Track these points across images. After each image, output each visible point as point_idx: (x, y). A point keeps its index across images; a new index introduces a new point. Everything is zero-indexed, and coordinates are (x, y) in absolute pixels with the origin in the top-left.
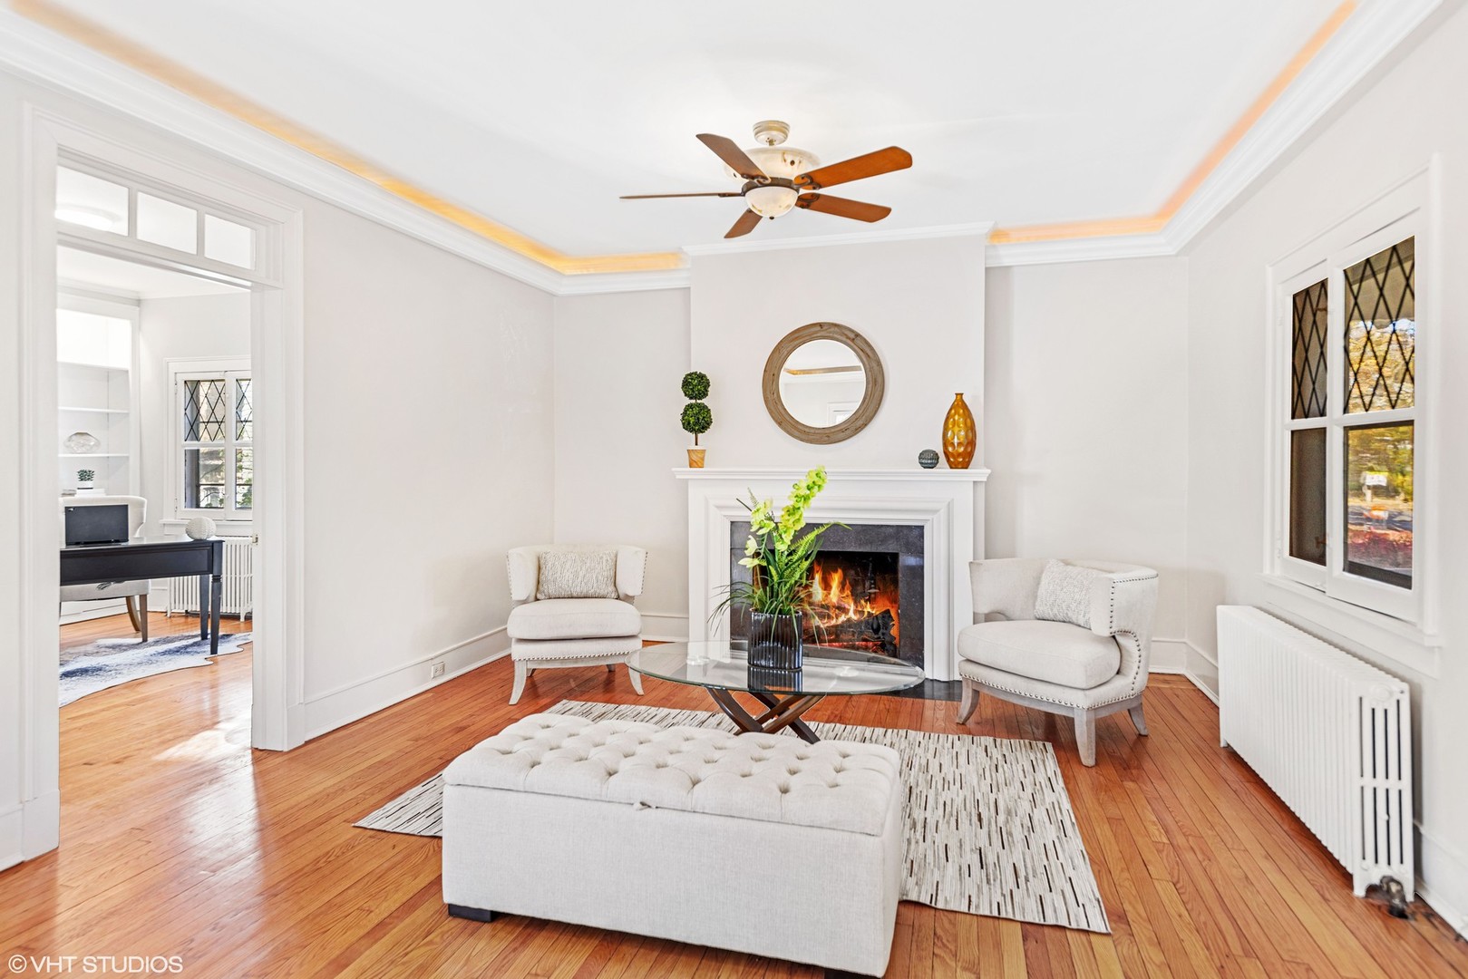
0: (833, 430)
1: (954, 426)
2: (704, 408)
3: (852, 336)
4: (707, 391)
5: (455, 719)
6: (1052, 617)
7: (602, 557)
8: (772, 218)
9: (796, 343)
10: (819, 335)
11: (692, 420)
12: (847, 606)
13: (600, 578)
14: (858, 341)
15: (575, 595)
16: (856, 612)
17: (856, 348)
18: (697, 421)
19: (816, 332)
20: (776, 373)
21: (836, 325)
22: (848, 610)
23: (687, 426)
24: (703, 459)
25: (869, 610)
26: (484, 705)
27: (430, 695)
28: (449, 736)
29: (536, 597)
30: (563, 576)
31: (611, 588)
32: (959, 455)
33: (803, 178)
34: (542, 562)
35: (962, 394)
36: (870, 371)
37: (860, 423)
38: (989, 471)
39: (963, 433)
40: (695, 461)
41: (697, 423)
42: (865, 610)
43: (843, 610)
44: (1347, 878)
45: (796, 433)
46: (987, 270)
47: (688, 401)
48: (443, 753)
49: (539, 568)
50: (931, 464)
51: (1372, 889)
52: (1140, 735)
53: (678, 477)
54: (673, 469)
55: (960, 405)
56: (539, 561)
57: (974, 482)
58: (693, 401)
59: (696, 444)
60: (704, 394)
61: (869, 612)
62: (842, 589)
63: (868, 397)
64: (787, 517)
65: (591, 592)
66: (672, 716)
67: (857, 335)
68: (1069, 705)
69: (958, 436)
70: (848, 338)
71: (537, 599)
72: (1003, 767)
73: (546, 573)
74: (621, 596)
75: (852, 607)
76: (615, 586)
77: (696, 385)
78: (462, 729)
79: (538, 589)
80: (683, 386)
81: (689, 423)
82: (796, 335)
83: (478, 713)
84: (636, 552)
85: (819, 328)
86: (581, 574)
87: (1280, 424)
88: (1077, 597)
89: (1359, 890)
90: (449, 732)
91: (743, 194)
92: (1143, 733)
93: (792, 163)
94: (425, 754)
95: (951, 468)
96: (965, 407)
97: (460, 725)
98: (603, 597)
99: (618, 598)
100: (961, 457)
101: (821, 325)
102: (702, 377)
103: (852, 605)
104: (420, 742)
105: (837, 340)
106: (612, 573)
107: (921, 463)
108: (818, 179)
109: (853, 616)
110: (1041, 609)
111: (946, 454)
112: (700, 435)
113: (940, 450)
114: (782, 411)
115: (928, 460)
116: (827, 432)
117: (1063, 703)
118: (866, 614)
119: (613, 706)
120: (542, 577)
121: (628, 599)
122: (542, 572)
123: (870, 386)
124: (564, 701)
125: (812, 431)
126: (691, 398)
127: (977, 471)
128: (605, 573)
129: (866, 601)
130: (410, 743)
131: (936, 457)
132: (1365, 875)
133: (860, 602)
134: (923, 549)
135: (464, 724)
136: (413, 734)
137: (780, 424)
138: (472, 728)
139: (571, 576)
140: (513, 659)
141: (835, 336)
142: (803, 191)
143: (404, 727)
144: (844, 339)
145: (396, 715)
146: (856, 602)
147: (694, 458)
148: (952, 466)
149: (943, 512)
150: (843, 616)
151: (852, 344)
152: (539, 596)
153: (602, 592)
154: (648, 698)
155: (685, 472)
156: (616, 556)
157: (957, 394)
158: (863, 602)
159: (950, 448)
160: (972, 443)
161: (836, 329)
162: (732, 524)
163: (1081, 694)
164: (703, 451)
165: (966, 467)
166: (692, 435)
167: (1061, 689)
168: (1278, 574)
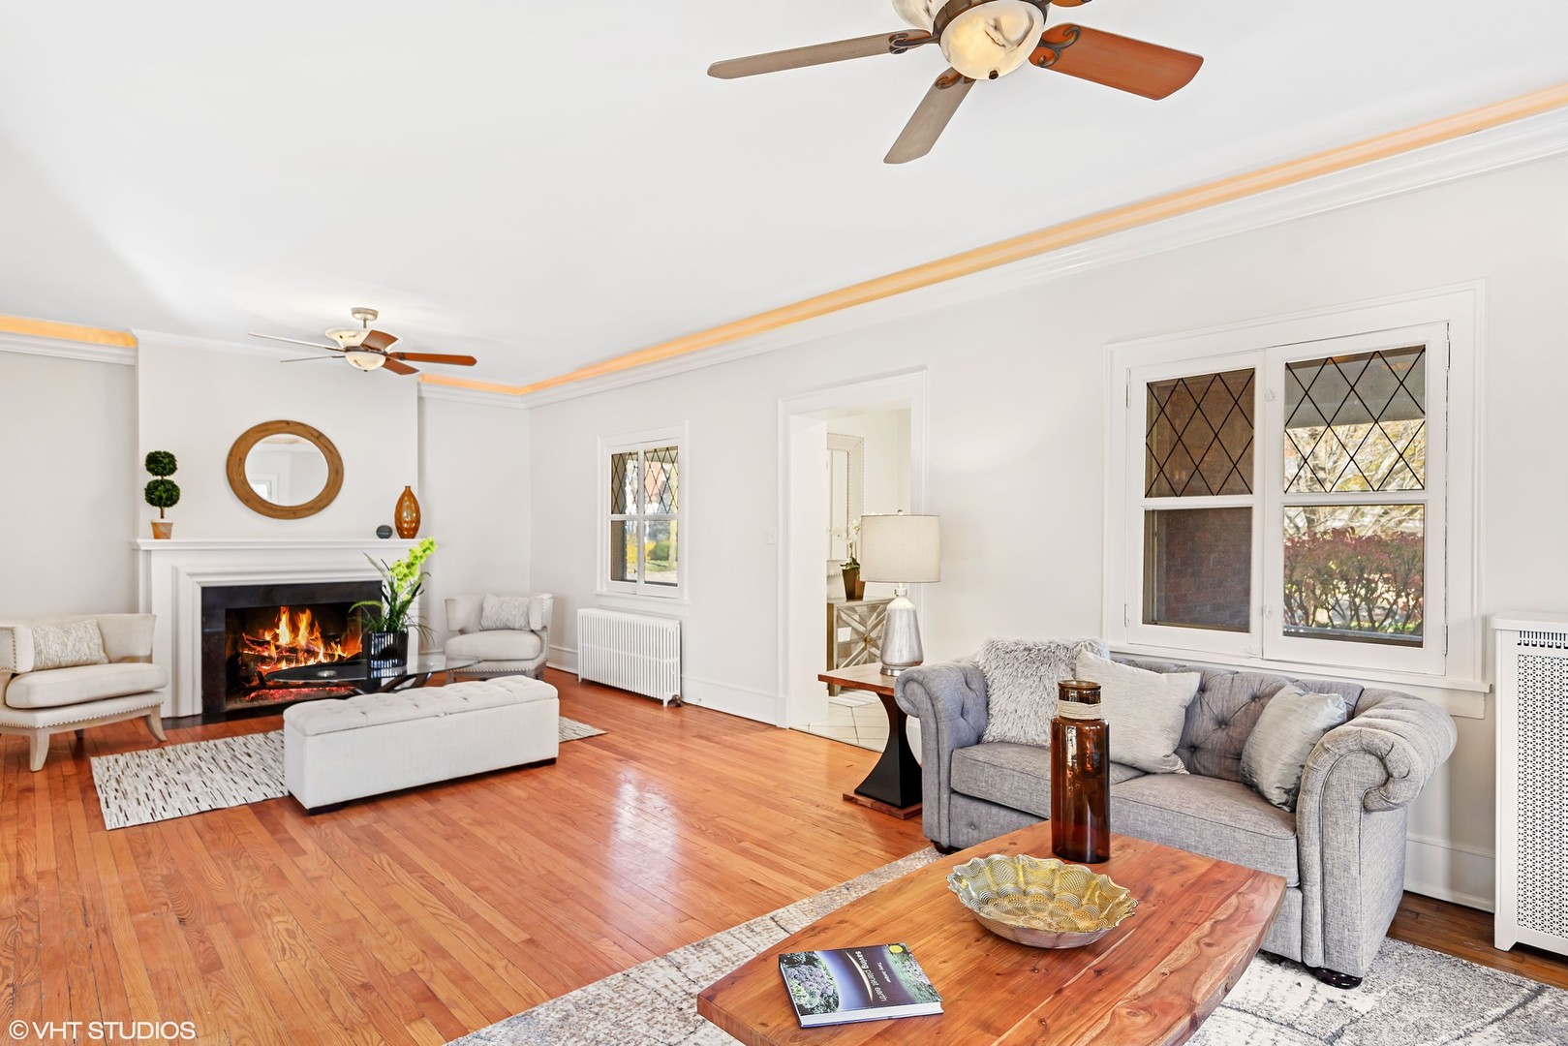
1: (406, 509)
2: (171, 485)
3: (317, 434)
4: (174, 468)
7: (87, 626)
11: (164, 496)
12: (316, 649)
13: (90, 646)
14: (321, 439)
15: (65, 663)
16: (326, 655)
17: (319, 444)
19: (281, 428)
20: (242, 456)
21: (301, 424)
22: (318, 653)
23: (154, 500)
24: (170, 531)
25: (341, 653)
32: (410, 529)
35: (410, 487)
36: (333, 465)
37: (323, 503)
39: (413, 514)
40: (160, 532)
41: (167, 499)
42: (336, 653)
43: (311, 653)
44: (660, 702)
45: (262, 509)
46: (419, 401)
47: (152, 477)
50: (386, 535)
51: (669, 702)
53: (141, 547)
54: (134, 539)
55: (408, 493)
58: (159, 478)
59: (162, 517)
60: (170, 471)
61: (340, 656)
62: (311, 632)
63: (329, 485)
65: (83, 660)
67: (320, 435)
69: (407, 516)
70: (312, 435)
74: (114, 661)
75: (322, 650)
76: (106, 652)
77: (161, 463)
80: (147, 462)
81: (155, 498)
82: (263, 429)
85: (285, 425)
86: (70, 645)
87: (605, 517)
88: (513, 614)
89: (665, 704)
95: (402, 538)
96: (412, 496)
98: (95, 664)
99: (110, 662)
100: (408, 530)
101: (283, 422)
102: (168, 456)
103: (322, 648)
105: (303, 436)
106: (102, 641)
107: (378, 535)
109: (321, 658)
110: (486, 624)
111: (399, 528)
112: (166, 509)
113: (393, 525)
114: (247, 490)
115: (383, 532)
116: (293, 509)
118: (337, 658)
123: (332, 475)
125: (277, 508)
126: (157, 474)
127: (420, 541)
128: (95, 641)
129: (336, 643)
131: (390, 530)
132: (666, 698)
133: (330, 645)
137: (245, 501)
139: (60, 647)
140: (33, 727)
141: (301, 433)
144: (308, 436)
146: (327, 645)
147: (163, 529)
148: (402, 536)
150: (312, 659)
151: (317, 442)
153: (94, 659)
155: (146, 541)
156: (100, 625)
157: (405, 487)
158: (333, 644)
159: (401, 524)
160: (418, 521)
161: (302, 427)
162: (205, 591)
163: (530, 662)
164: (171, 525)
165: (413, 537)
166: (158, 509)
167: (518, 662)
168: (605, 589)
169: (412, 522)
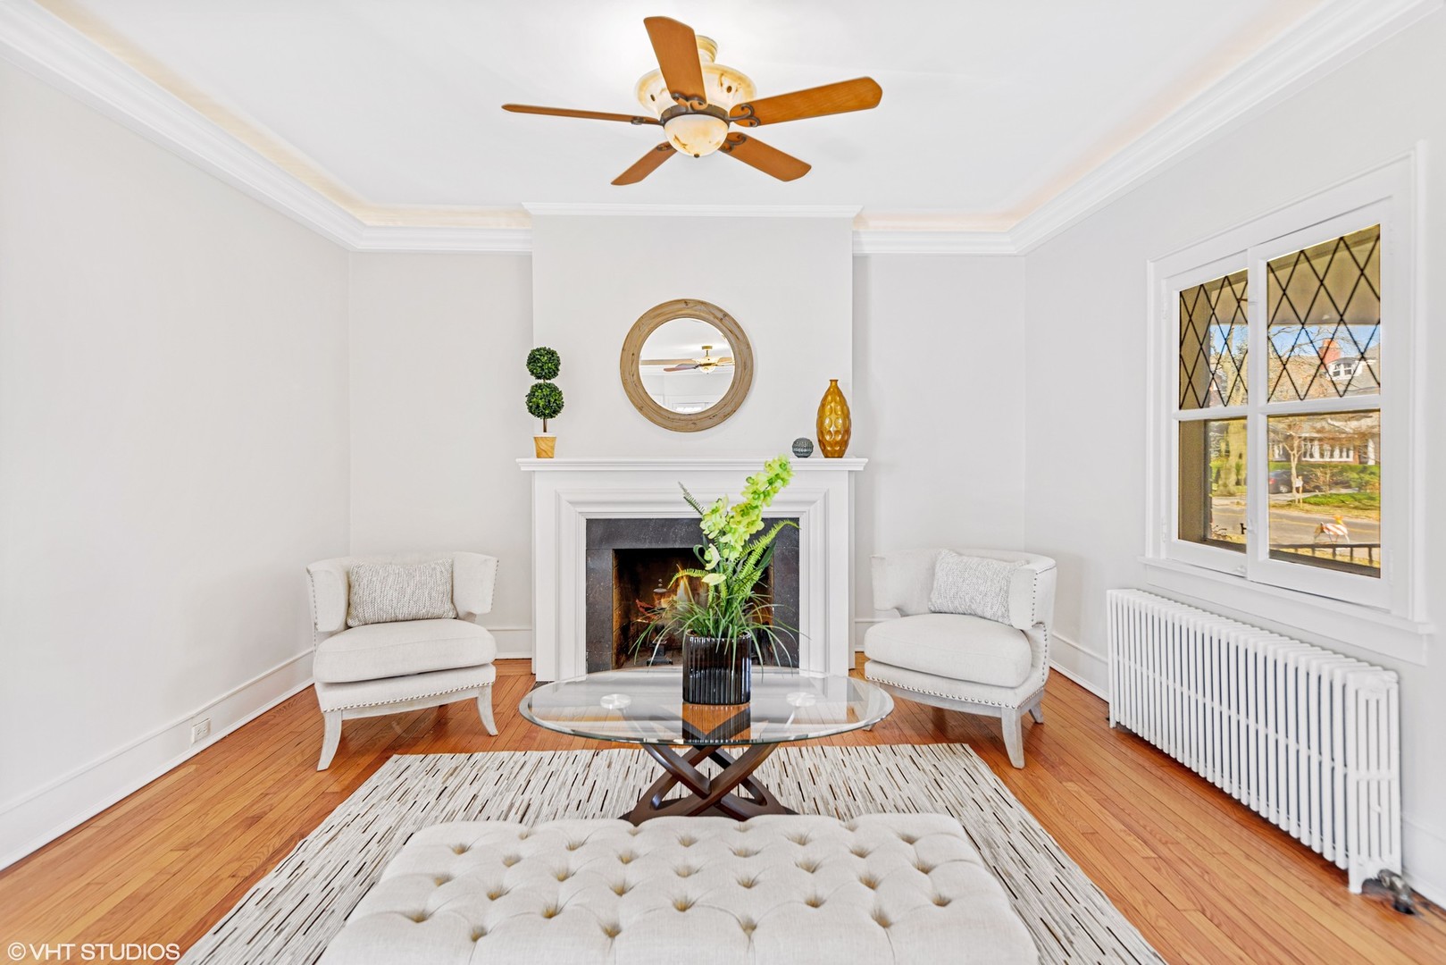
0: (700, 417)
1: (831, 414)
2: (554, 389)
3: (720, 315)
4: (558, 370)
5: (238, 804)
6: (952, 609)
7: (434, 569)
8: (697, 156)
9: (660, 319)
10: (683, 312)
11: (542, 403)
13: (434, 594)
14: (726, 321)
15: (400, 617)
17: (724, 328)
18: (545, 404)
19: (681, 310)
20: (636, 354)
21: (703, 303)
23: (535, 410)
24: (553, 448)
26: (279, 776)
27: (192, 768)
28: (239, 832)
29: (346, 624)
30: (381, 594)
31: (448, 606)
32: (837, 443)
33: (743, 109)
34: (353, 578)
35: (837, 381)
36: (740, 354)
37: (728, 409)
38: (867, 460)
39: (840, 421)
40: (544, 450)
41: (547, 406)
45: (659, 419)
46: (854, 257)
47: (534, 381)
48: (235, 865)
49: (350, 586)
50: (807, 452)
51: (1370, 884)
52: (1036, 723)
53: (523, 469)
54: (517, 460)
55: (834, 391)
56: (348, 578)
57: (849, 471)
58: (541, 381)
59: (545, 431)
60: (554, 373)
63: (737, 382)
64: (738, 518)
65: (423, 612)
66: (547, 761)
67: (726, 315)
68: (996, 705)
69: (833, 424)
70: (716, 317)
71: (348, 627)
72: (942, 781)
73: (360, 593)
74: (461, 614)
76: (452, 602)
77: (543, 363)
78: (256, 819)
79: (348, 613)
80: (529, 363)
81: (538, 406)
82: (659, 312)
83: (273, 790)
84: (486, 560)
85: (684, 305)
86: (409, 591)
87: (1166, 414)
88: (982, 588)
89: (1356, 887)
90: (236, 827)
91: (663, 122)
92: (1039, 721)
93: (729, 89)
94: (206, 873)
95: (826, 457)
96: (840, 394)
97: (251, 813)
98: (439, 618)
99: (456, 617)
100: (835, 447)
101: (686, 302)
102: (552, 353)
104: (194, 851)
105: (704, 319)
106: (449, 587)
107: (794, 452)
108: (759, 113)
110: (939, 603)
111: (822, 443)
112: (549, 421)
113: (814, 439)
114: (643, 394)
115: (802, 449)
116: (693, 417)
117: (990, 704)
119: (464, 756)
120: (355, 599)
121: (470, 617)
122: (354, 590)
123: (740, 370)
124: (395, 757)
125: (677, 417)
126: (539, 378)
127: (850, 461)
128: (441, 588)
130: (177, 854)
131: (810, 446)
132: (1361, 870)
134: (798, 542)
135: (256, 810)
136: (178, 838)
137: (640, 409)
138: (271, 816)
139: (395, 594)
140: (322, 710)
141: (702, 314)
142: (735, 128)
143: (159, 828)
144: (712, 318)
145: (141, 809)
147: (543, 446)
148: (827, 455)
149: (820, 504)
151: (720, 324)
152: (350, 623)
153: (437, 612)
154: (505, 739)
155: (530, 462)
156: (452, 566)
157: (831, 381)
159: (823, 436)
160: (847, 432)
161: (703, 307)
162: (589, 522)
163: (1010, 692)
164: (553, 439)
165: (841, 456)
166: (540, 421)
167: (988, 689)
168: (1163, 556)
169: (837, 432)
